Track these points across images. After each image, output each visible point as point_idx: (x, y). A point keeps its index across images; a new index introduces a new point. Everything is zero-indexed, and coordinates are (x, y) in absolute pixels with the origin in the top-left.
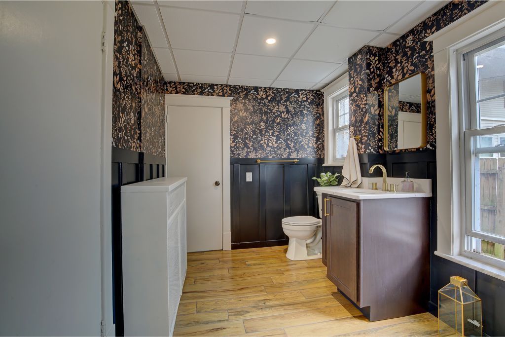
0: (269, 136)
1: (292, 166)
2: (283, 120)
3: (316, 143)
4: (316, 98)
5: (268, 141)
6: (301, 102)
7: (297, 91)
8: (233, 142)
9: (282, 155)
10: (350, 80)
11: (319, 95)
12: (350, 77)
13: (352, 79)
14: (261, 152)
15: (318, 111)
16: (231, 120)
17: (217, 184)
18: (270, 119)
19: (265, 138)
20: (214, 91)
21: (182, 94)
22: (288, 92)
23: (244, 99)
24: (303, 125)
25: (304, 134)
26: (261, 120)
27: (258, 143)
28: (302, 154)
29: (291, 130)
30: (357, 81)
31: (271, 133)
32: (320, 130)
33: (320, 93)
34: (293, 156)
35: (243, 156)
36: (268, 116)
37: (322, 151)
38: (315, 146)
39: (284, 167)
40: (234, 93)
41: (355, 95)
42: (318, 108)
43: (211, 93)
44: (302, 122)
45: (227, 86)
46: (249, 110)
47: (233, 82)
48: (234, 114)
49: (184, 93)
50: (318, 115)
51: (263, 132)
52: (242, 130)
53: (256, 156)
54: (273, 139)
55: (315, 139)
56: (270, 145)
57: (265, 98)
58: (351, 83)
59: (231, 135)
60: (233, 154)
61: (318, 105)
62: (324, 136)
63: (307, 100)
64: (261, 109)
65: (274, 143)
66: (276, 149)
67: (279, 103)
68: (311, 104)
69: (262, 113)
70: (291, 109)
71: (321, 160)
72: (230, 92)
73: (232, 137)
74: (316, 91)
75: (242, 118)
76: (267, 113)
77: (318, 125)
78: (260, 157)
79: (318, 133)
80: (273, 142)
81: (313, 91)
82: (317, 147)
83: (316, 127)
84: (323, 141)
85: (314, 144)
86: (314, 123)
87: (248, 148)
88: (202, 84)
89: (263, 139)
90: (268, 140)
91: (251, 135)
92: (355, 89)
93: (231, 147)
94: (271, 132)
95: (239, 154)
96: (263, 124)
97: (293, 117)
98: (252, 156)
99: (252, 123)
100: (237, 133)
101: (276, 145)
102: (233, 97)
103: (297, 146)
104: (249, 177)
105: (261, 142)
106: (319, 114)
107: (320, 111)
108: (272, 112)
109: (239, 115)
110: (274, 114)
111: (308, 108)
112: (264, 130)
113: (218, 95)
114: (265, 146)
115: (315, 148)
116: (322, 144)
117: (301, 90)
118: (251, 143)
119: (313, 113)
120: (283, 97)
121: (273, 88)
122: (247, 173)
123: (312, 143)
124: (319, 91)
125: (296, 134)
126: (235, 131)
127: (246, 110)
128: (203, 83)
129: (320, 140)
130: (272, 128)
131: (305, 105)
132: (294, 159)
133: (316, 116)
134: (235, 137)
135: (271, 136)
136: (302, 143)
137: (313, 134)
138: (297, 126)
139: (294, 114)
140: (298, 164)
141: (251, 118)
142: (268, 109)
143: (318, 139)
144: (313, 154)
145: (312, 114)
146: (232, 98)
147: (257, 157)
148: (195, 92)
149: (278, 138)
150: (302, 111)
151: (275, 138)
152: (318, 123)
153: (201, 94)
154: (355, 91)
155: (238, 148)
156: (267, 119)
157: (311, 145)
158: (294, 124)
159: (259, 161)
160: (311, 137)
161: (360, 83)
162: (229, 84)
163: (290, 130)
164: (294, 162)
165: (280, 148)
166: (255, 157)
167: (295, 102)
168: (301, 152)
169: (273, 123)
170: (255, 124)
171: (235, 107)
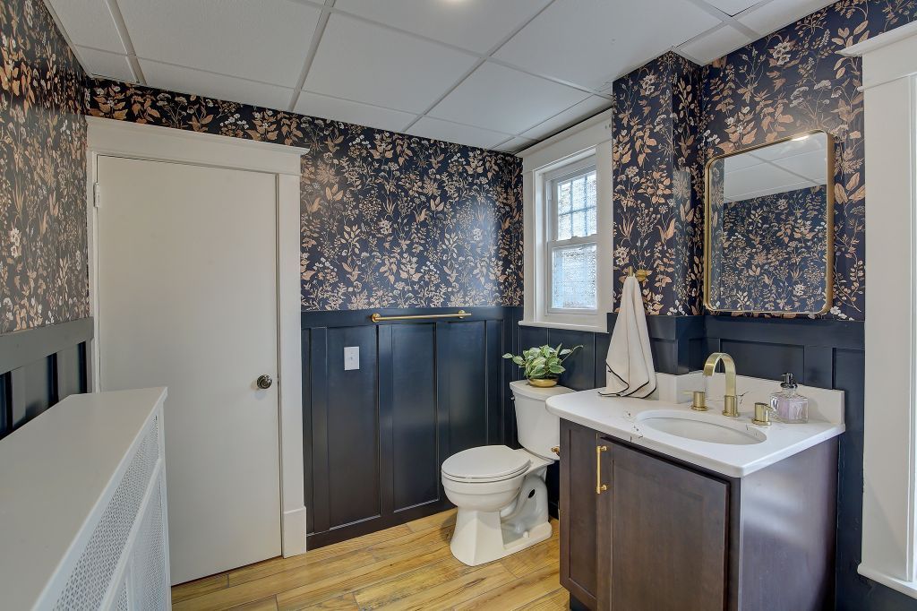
0: (401, 254)
1: (453, 325)
2: (434, 216)
3: (503, 272)
4: (503, 171)
5: (399, 268)
6: (472, 176)
7: (465, 150)
8: (309, 268)
9: (430, 300)
10: (615, 135)
11: (510, 165)
12: (618, 126)
13: (624, 132)
14: (380, 293)
15: (507, 199)
16: (303, 210)
17: (263, 383)
18: (403, 212)
19: (392, 260)
20: (253, 127)
21: (149, 123)
22: (446, 149)
23: (338, 155)
24: (477, 231)
25: (479, 250)
26: (382, 214)
27: (374, 272)
28: (474, 298)
29: (451, 240)
30: (642, 138)
31: (405, 247)
32: (511, 242)
33: (511, 160)
34: (456, 302)
35: (334, 304)
36: (397, 205)
37: (515, 290)
38: (501, 280)
39: (434, 329)
40: (310, 138)
41: (632, 171)
42: (506, 192)
43: (243, 129)
44: (475, 223)
45: (290, 115)
46: (351, 185)
47: (306, 107)
48: (311, 194)
49: (157, 122)
50: (507, 209)
51: (387, 245)
52: (332, 237)
53: (369, 304)
54: (410, 261)
55: (500, 263)
58: (619, 142)
59: (303, 250)
60: (307, 301)
61: (507, 186)
63: (485, 174)
64: (381, 186)
65: (412, 271)
66: (416, 287)
67: (423, 173)
68: (492, 183)
69: (382, 196)
70: (451, 190)
71: (513, 312)
72: (300, 134)
73: (306, 255)
74: (503, 154)
75: (331, 206)
77: (508, 231)
78: (378, 306)
80: (410, 270)
81: (497, 153)
82: (505, 280)
83: (503, 236)
84: (520, 268)
85: (499, 273)
86: (499, 227)
87: (349, 283)
88: (215, 101)
89: (387, 262)
90: (399, 264)
91: (357, 251)
92: (635, 156)
93: (303, 282)
94: (404, 244)
95: (325, 301)
96: (385, 224)
97: (455, 211)
98: (359, 303)
99: (359, 220)
100: (319, 244)
101: (416, 278)
102: (308, 146)
103: (464, 280)
104: (352, 358)
105: (383, 269)
106: (510, 206)
108: (407, 195)
109: (324, 197)
110: (412, 200)
111: (488, 192)
112: (390, 238)
113: (265, 139)
114: (392, 278)
115: (501, 284)
116: (517, 275)
117: (474, 149)
118: (356, 272)
119: (497, 203)
120: (433, 160)
121: (410, 137)
122: (346, 349)
123: (495, 272)
125: (461, 250)
126: (313, 238)
127: (344, 185)
128: (219, 98)
130: (408, 236)
131: (481, 185)
132: (456, 310)
133: (503, 211)
134: (312, 256)
135: (405, 255)
136: (475, 272)
139: (459, 203)
140: (466, 320)
141: (356, 207)
142: (398, 186)
143: (506, 263)
144: (497, 297)
145: (495, 206)
146: (305, 151)
147: (372, 307)
148: (194, 122)
149: (422, 260)
150: (474, 198)
151: (414, 260)
152: (507, 227)
153: (214, 128)
154: (633, 162)
155: (321, 283)
156: (396, 212)
157: (492, 277)
158: (457, 228)
160: (493, 259)
161: (653, 142)
162: (297, 111)
163: (449, 240)
164: (458, 317)
165: (427, 284)
167: (460, 175)
168: (473, 293)
169: (409, 224)
170: (367, 224)
171: (312, 176)
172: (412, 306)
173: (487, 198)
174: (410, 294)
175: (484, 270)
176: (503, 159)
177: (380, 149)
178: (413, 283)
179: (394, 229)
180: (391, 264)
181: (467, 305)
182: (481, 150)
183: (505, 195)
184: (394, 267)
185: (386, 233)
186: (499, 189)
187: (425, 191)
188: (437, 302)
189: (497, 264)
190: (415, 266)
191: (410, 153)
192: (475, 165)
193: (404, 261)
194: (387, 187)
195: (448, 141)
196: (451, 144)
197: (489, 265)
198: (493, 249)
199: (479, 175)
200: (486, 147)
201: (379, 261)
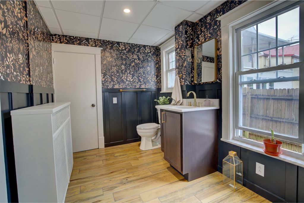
0: (127, 74)
1: (142, 93)
2: (136, 64)
3: (156, 79)
5: (127, 78)
9: (135, 86)
11: (158, 50)
15: (157, 59)
22: (139, 46)
25: (149, 73)
26: (122, 64)
29: (141, 70)
31: (128, 72)
34: (143, 86)
36: (126, 61)
38: (156, 81)
39: (137, 94)
42: (157, 57)
44: (148, 66)
50: (157, 62)
51: (124, 72)
55: (156, 76)
56: (128, 80)
57: (124, 50)
61: (157, 55)
62: (161, 75)
64: (122, 57)
65: (130, 79)
67: (133, 53)
69: (122, 59)
70: (141, 57)
74: (156, 47)
75: (109, 62)
76: (125, 59)
77: (157, 68)
79: (157, 73)
80: (130, 78)
81: (154, 47)
84: (161, 78)
85: (155, 79)
90: (127, 77)
94: (128, 71)
96: (123, 67)
97: (142, 62)
98: (116, 87)
99: (116, 65)
100: (106, 72)
101: (132, 80)
103: (145, 81)
107: (158, 59)
108: (129, 59)
111: (151, 57)
114: (125, 80)
120: (136, 49)
121: (129, 44)
122: (113, 98)
124: (158, 47)
125: (144, 73)
127: (112, 57)
129: (159, 77)
131: (149, 55)
133: (156, 62)
135: (129, 74)
136: (148, 79)
137: (154, 73)
138: (144, 68)
139: (143, 60)
142: (126, 57)
143: (157, 76)
145: (153, 61)
150: (147, 59)
151: (131, 76)
152: (157, 67)
157: (153, 80)
158: (143, 67)
159: (121, 90)
160: (153, 75)
163: (140, 70)
166: (119, 88)
167: (144, 53)
168: (148, 84)
172: (131, 87)
173: (151, 59)
174: (130, 85)
175: (151, 78)
176: (156, 48)
177: (121, 47)
178: (131, 82)
179: (125, 68)
180: (125, 77)
181: (146, 88)
182: (149, 46)
183: (156, 58)
184: (126, 78)
185: (123, 69)
186: (155, 56)
187: (134, 58)
188: (138, 87)
189: (154, 77)
190: (131, 77)
191: (129, 48)
192: (148, 50)
193: (128, 76)
194: (123, 57)
195: (140, 44)
196: (141, 45)
197: (152, 77)
198: (153, 73)
199: (149, 53)
200: (151, 45)
201: (121, 76)
